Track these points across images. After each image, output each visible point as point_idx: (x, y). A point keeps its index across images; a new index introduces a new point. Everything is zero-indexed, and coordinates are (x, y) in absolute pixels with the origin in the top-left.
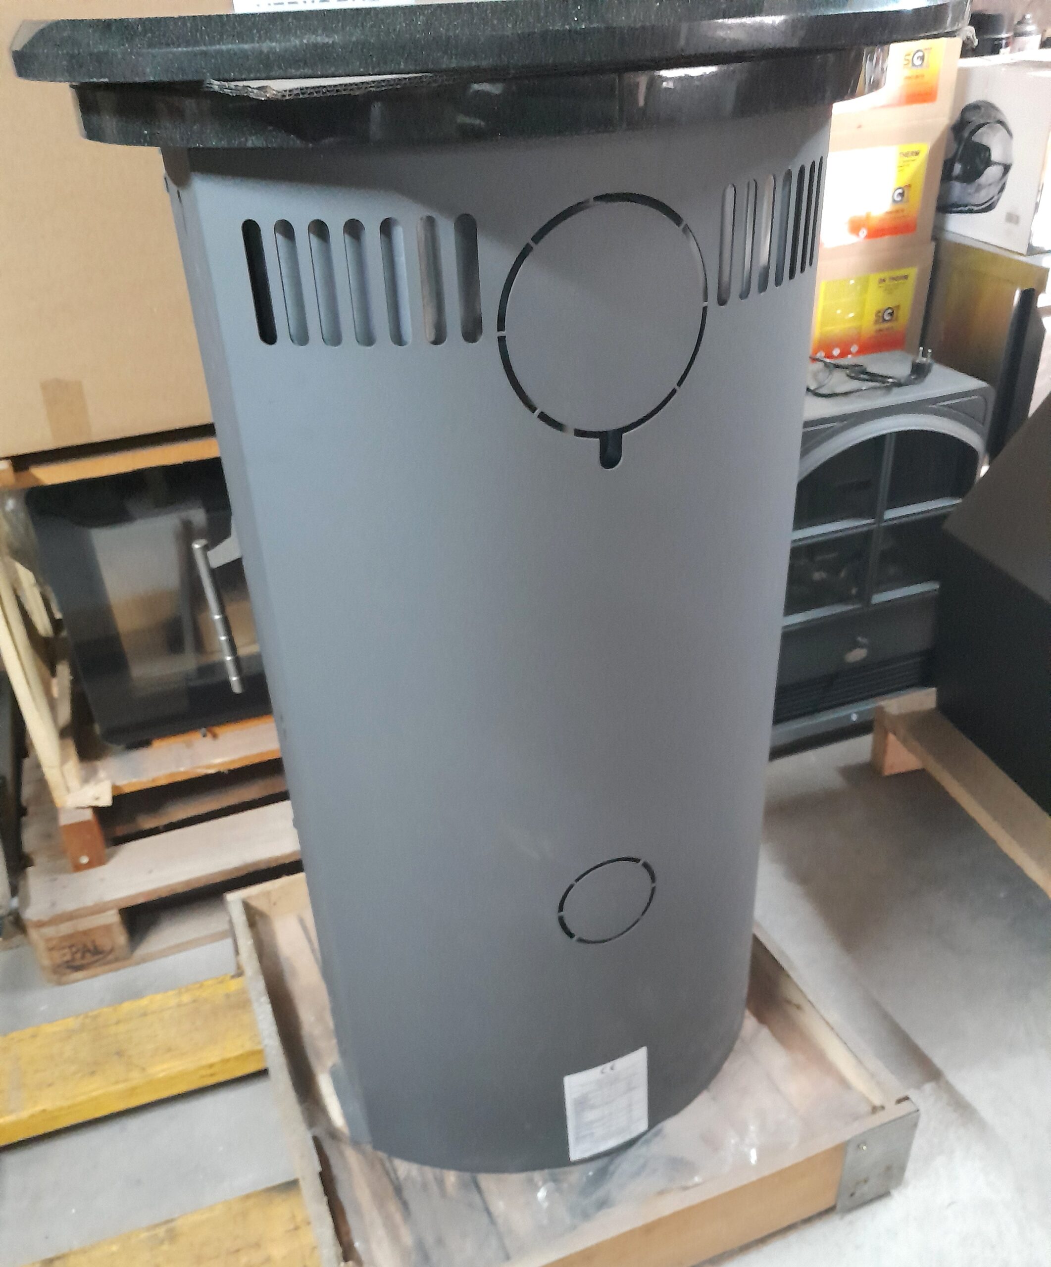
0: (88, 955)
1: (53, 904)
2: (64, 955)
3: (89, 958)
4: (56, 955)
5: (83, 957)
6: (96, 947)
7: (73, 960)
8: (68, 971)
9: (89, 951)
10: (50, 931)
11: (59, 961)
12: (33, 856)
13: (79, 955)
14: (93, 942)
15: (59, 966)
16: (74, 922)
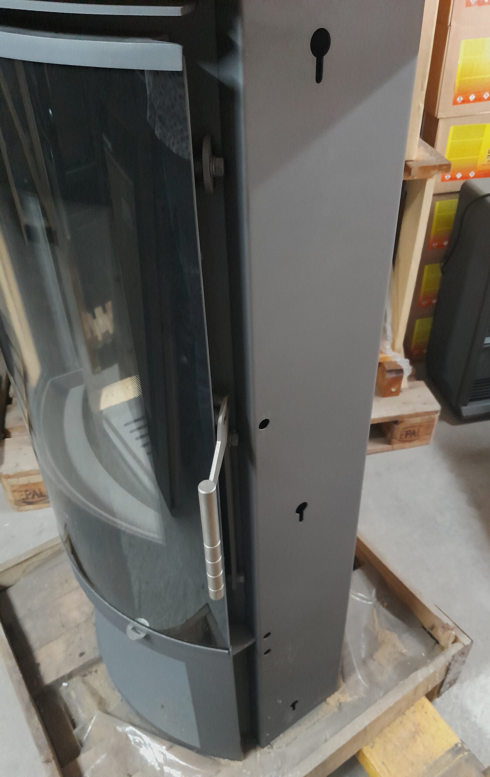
0: (36, 497)
1: (17, 465)
2: (22, 495)
3: (36, 498)
4: (16, 494)
5: (33, 497)
6: (41, 493)
7: (27, 498)
8: (24, 504)
9: (37, 494)
10: (14, 481)
11: (18, 498)
12: (11, 431)
13: (30, 496)
14: (40, 490)
15: (18, 501)
16: (30, 477)
